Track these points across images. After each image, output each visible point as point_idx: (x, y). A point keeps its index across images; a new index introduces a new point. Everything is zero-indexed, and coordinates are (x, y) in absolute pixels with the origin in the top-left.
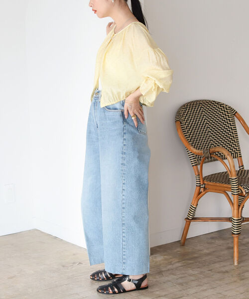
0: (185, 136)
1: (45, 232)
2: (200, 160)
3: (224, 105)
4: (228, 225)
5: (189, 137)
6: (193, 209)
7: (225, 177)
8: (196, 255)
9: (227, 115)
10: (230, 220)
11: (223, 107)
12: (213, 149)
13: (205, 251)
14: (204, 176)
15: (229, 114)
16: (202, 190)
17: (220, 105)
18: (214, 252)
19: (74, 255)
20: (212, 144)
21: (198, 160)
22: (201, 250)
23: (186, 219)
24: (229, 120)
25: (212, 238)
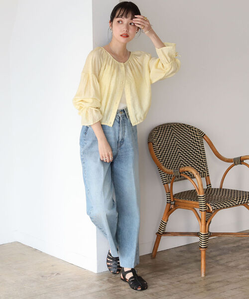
0: (157, 156)
1: (26, 244)
2: (171, 178)
3: (193, 128)
4: (196, 239)
5: (161, 157)
6: (163, 224)
7: (193, 195)
8: (166, 267)
9: (196, 137)
10: (197, 234)
11: (193, 129)
12: (183, 169)
13: (174, 263)
14: (174, 194)
15: (198, 137)
16: (172, 206)
17: (190, 128)
18: (182, 264)
19: (53, 266)
20: (182, 164)
21: (168, 179)
22: (171, 263)
23: (157, 233)
24: (198, 142)
25: (181, 251)
